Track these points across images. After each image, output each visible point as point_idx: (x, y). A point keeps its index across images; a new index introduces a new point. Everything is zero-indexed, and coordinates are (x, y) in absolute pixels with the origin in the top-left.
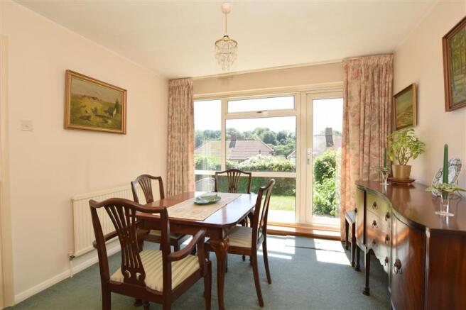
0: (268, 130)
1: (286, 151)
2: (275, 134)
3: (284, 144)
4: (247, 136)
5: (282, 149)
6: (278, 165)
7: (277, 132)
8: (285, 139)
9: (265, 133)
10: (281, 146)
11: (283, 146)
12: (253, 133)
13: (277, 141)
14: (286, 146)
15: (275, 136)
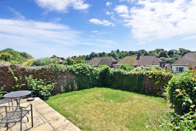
0: (163, 50)
1: (172, 61)
2: (167, 52)
3: (172, 57)
4: (151, 54)
5: (170, 60)
6: (152, 74)
7: (168, 51)
8: (173, 54)
9: (161, 52)
10: (170, 58)
11: (171, 58)
12: (154, 52)
13: (168, 56)
14: (173, 58)
15: (167, 53)
